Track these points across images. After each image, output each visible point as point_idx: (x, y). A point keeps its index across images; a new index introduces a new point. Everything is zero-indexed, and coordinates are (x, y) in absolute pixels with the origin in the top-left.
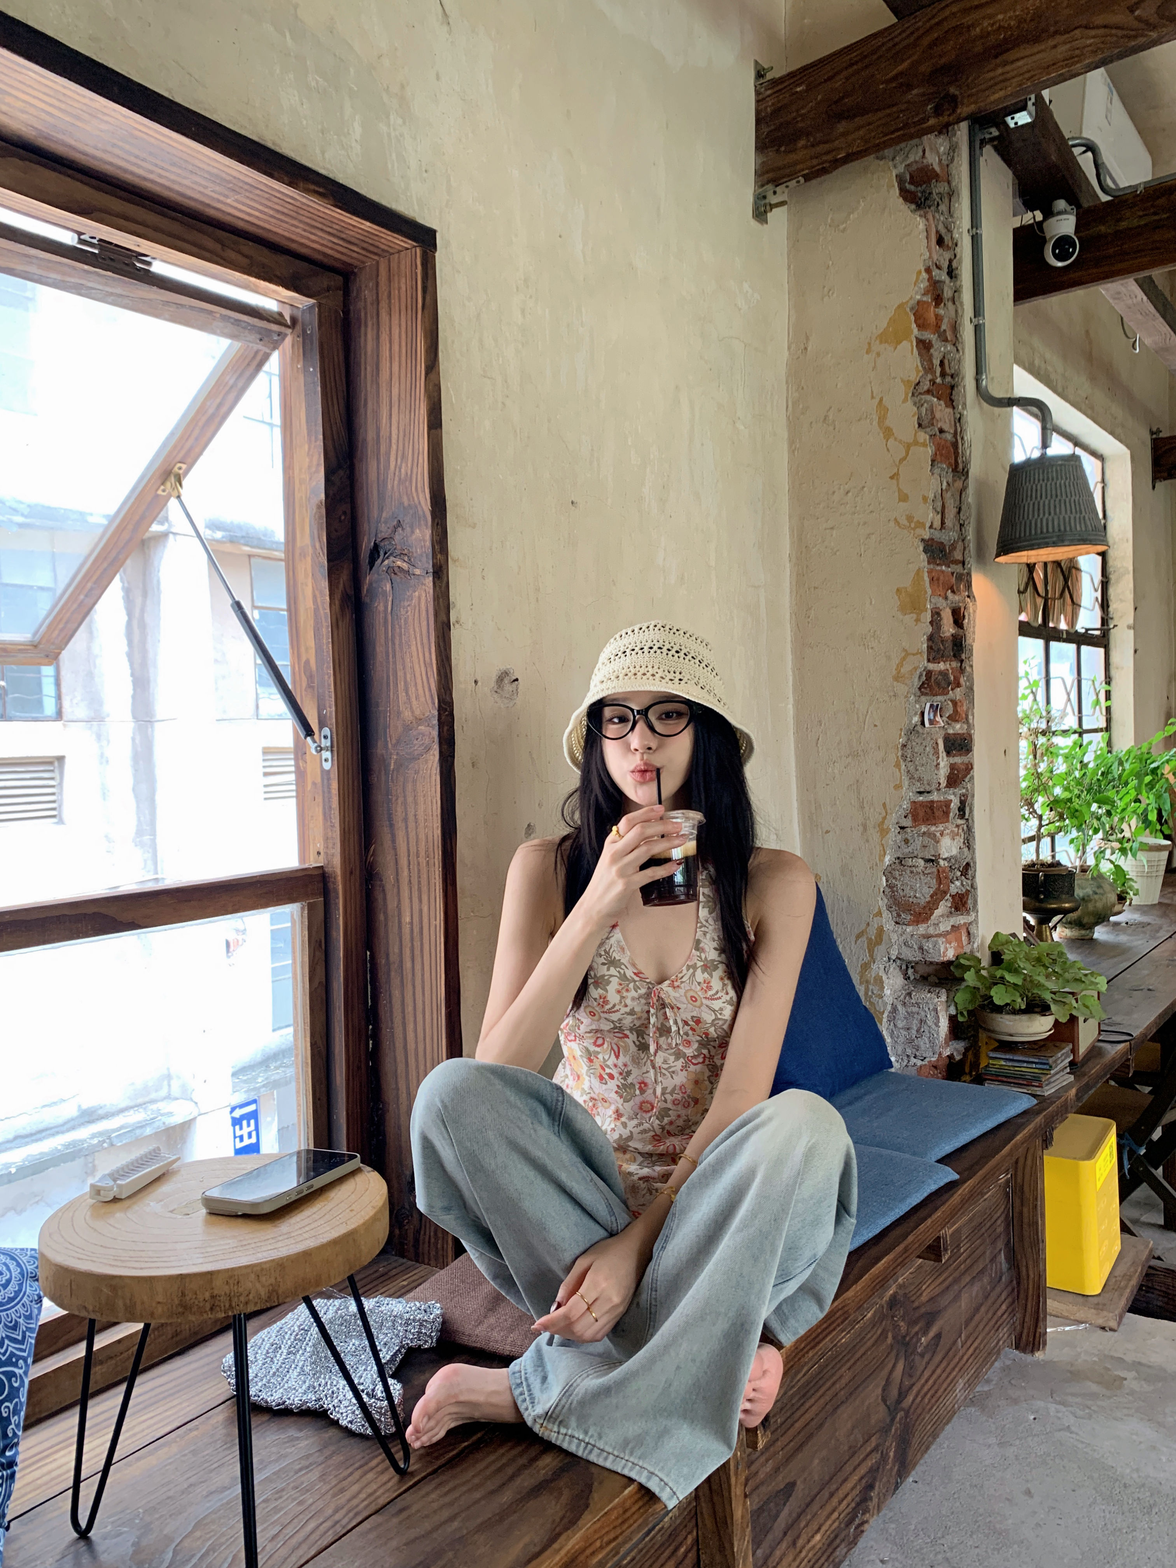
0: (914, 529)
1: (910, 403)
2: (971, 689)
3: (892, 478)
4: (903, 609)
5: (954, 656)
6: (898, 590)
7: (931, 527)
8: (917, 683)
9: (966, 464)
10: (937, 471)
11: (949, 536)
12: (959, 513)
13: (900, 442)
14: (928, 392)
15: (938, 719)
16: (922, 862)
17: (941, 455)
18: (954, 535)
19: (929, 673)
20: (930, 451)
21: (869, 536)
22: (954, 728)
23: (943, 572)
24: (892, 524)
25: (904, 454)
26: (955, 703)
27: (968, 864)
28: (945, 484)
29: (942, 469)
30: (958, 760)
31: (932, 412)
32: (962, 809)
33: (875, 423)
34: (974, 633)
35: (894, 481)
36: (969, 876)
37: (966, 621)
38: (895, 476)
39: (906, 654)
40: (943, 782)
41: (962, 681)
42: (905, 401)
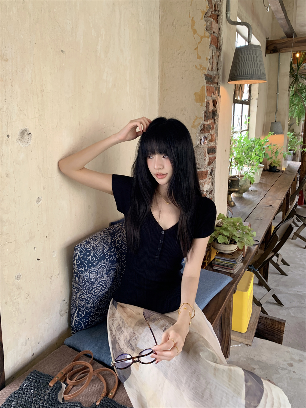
0: (202, 70)
1: (203, 20)
2: (217, 130)
3: (195, 49)
4: (197, 101)
5: (212, 118)
6: (195, 93)
7: (208, 70)
8: (200, 128)
9: (221, 46)
10: (211, 48)
11: (213, 73)
12: (217, 64)
13: (199, 35)
14: (210, 16)
15: (206, 141)
17: (213, 42)
18: (215, 73)
19: (204, 125)
20: (210, 40)
22: (211, 144)
23: (211, 87)
24: (194, 67)
25: (200, 40)
26: (211, 135)
27: (212, 190)
28: (214, 53)
29: (213, 47)
30: (211, 156)
31: (211, 25)
32: (211, 173)
33: (190, 27)
34: (219, 109)
35: (196, 51)
36: (212, 194)
37: (217, 105)
38: (196, 49)
39: (197, 118)
40: (206, 165)
41: (214, 127)
42: (202, 19)
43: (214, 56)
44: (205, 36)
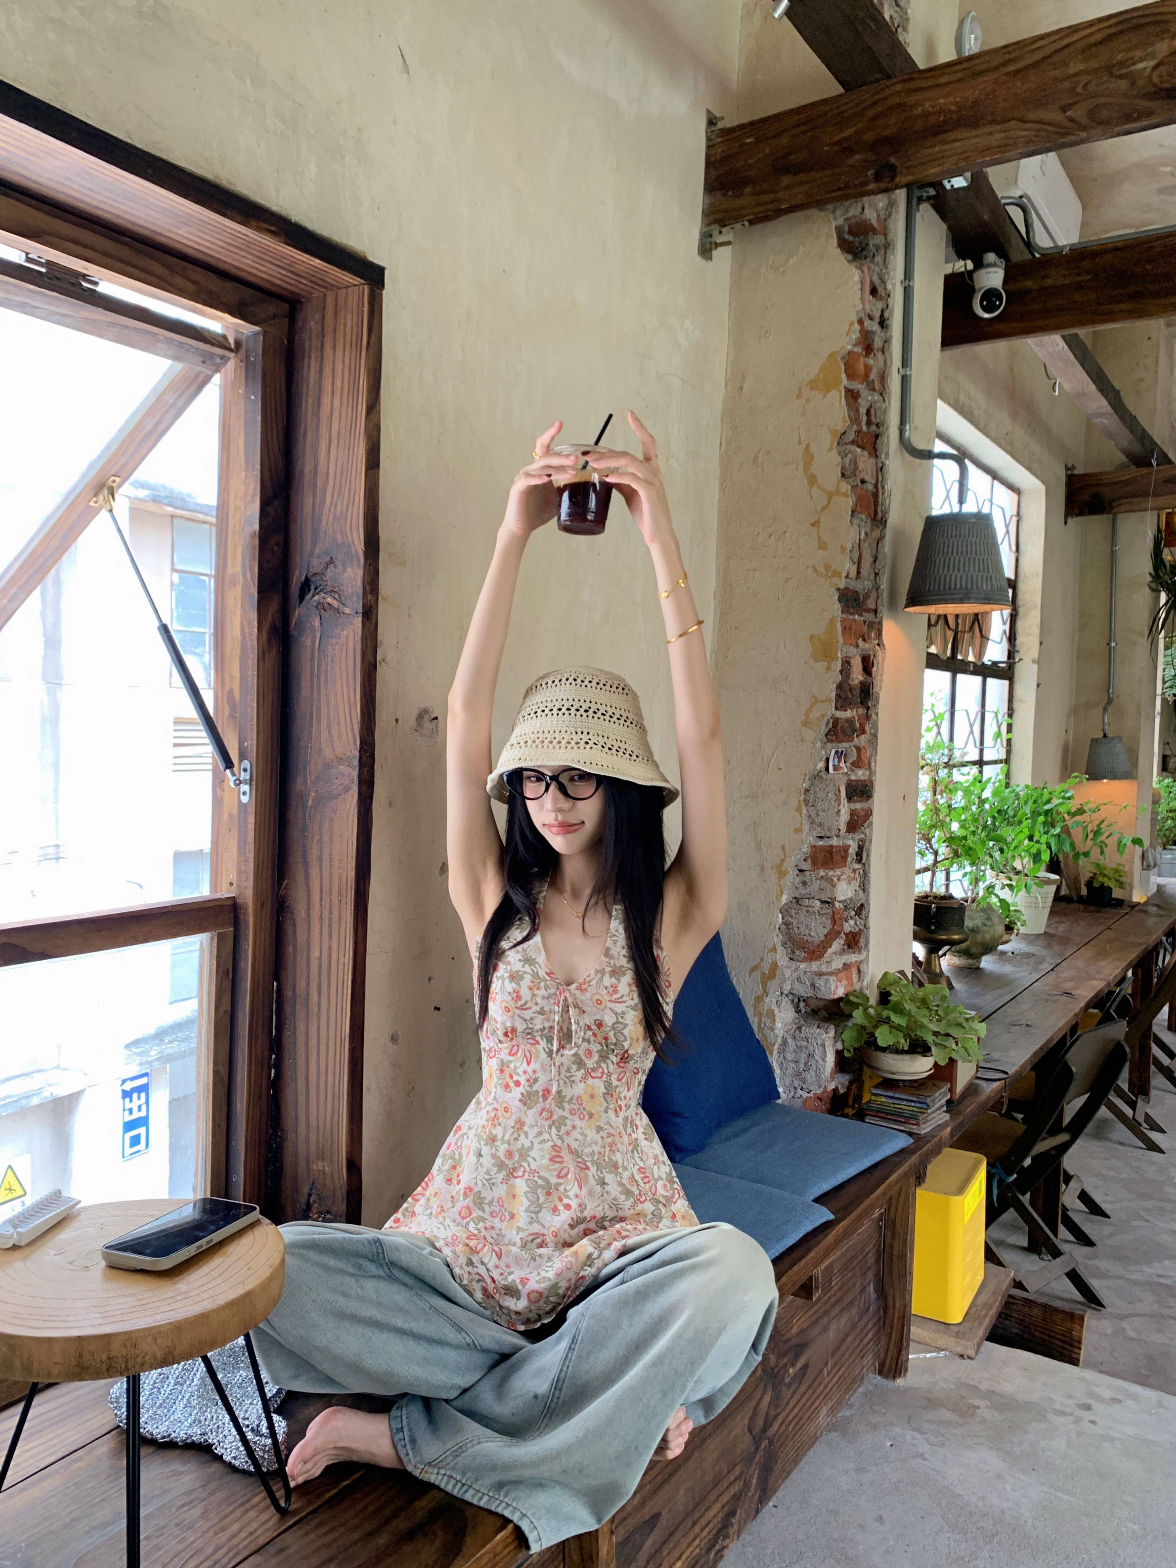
0: (830, 578)
1: (834, 452)
2: (875, 736)
3: (813, 525)
4: (815, 656)
5: (862, 703)
6: (811, 636)
7: (847, 577)
8: (824, 730)
9: (885, 513)
10: (856, 521)
11: (863, 586)
12: (875, 561)
13: (824, 490)
14: (853, 442)
15: (842, 764)
16: (818, 903)
17: (862, 506)
18: (868, 584)
19: (836, 721)
20: (851, 502)
21: (787, 580)
22: (856, 774)
23: (855, 621)
24: (810, 570)
25: (825, 502)
26: (858, 749)
27: (862, 905)
28: (863, 534)
29: (861, 520)
30: (858, 806)
31: (856, 464)
32: (859, 854)
33: (800, 469)
34: (882, 681)
35: (815, 528)
36: (863, 917)
37: (875, 668)
38: (816, 524)
39: (816, 700)
40: (843, 828)
41: (867, 728)
42: (831, 449)
43: (864, 541)
44: (838, 492)
